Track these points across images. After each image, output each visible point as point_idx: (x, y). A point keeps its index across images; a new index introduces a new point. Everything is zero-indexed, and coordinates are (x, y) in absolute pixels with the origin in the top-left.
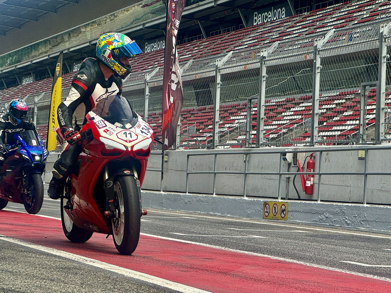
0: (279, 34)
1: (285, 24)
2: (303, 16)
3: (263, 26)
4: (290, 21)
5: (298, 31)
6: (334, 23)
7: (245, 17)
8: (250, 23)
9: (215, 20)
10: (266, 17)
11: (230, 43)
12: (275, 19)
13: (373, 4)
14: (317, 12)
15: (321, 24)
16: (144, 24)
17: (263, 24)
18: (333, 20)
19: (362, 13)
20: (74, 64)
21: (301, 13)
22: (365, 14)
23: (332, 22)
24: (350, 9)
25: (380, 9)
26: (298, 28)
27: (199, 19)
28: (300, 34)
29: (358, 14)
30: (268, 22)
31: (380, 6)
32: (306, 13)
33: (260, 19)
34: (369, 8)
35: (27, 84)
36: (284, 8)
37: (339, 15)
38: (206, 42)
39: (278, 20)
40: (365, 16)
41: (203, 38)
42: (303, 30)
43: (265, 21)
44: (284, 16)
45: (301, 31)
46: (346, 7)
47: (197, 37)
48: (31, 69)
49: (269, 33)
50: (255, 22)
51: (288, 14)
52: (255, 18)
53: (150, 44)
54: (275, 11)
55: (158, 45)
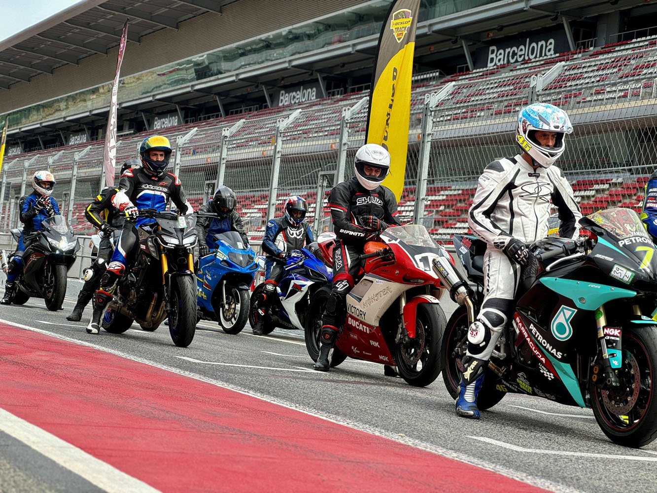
0: (307, 117)
1: (315, 107)
2: (335, 100)
3: (290, 108)
4: (320, 104)
7: (271, 96)
8: (275, 104)
9: (236, 97)
10: (294, 97)
12: (304, 100)
14: (351, 95)
16: (154, 96)
17: (290, 105)
20: (71, 135)
21: (333, 95)
27: (219, 94)
28: (329, 120)
30: (295, 103)
32: (339, 96)
33: (287, 99)
35: (14, 156)
36: (315, 89)
38: (224, 121)
39: (308, 102)
41: (221, 116)
43: (293, 102)
44: (314, 97)
47: (214, 115)
48: (20, 138)
50: (281, 102)
51: (319, 95)
52: (281, 98)
53: (160, 119)
54: (305, 91)
55: (170, 121)
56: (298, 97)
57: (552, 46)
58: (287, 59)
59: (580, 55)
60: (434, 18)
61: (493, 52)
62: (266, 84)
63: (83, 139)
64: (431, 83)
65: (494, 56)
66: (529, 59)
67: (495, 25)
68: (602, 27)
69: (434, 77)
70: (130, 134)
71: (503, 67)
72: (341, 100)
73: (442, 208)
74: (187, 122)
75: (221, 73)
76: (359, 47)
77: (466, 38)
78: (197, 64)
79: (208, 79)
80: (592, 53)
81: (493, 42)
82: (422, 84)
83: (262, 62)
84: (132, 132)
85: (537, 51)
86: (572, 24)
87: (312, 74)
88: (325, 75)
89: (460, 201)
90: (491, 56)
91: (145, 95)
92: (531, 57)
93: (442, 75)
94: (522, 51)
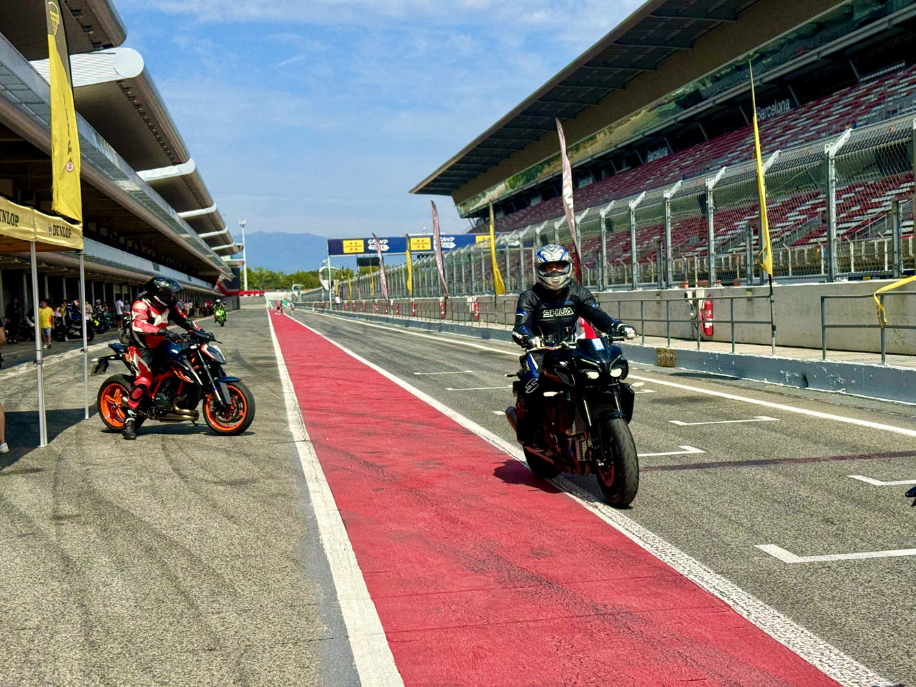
0: (783, 128)
1: (790, 117)
2: (808, 107)
4: (794, 113)
5: (803, 124)
6: (840, 111)
7: (748, 114)
9: (716, 120)
10: (770, 111)
11: (732, 144)
12: (779, 112)
13: (881, 86)
15: (826, 114)
16: (643, 133)
17: (767, 119)
18: (839, 107)
19: (869, 97)
21: (806, 103)
22: (873, 98)
23: (838, 110)
24: (857, 93)
25: (889, 90)
26: (803, 120)
27: (700, 121)
28: (805, 126)
29: (865, 98)
30: (772, 116)
31: (890, 87)
32: (810, 103)
33: (763, 114)
34: (877, 90)
37: (846, 101)
38: (708, 145)
39: (782, 113)
40: (873, 100)
41: (705, 141)
42: (808, 122)
43: (769, 116)
44: (789, 107)
45: (805, 123)
46: (853, 91)
47: (700, 140)
49: (772, 128)
51: (793, 105)
53: (652, 152)
54: (779, 103)
55: (661, 153)
56: (773, 110)
58: (758, 78)
62: (742, 104)
63: (590, 181)
64: (898, 74)
69: (900, 69)
70: (629, 170)
72: (814, 106)
75: (701, 101)
76: (824, 54)
78: (678, 97)
79: (689, 109)
82: (890, 77)
83: (735, 84)
84: (629, 168)
87: (782, 87)
88: (795, 85)
91: (635, 135)
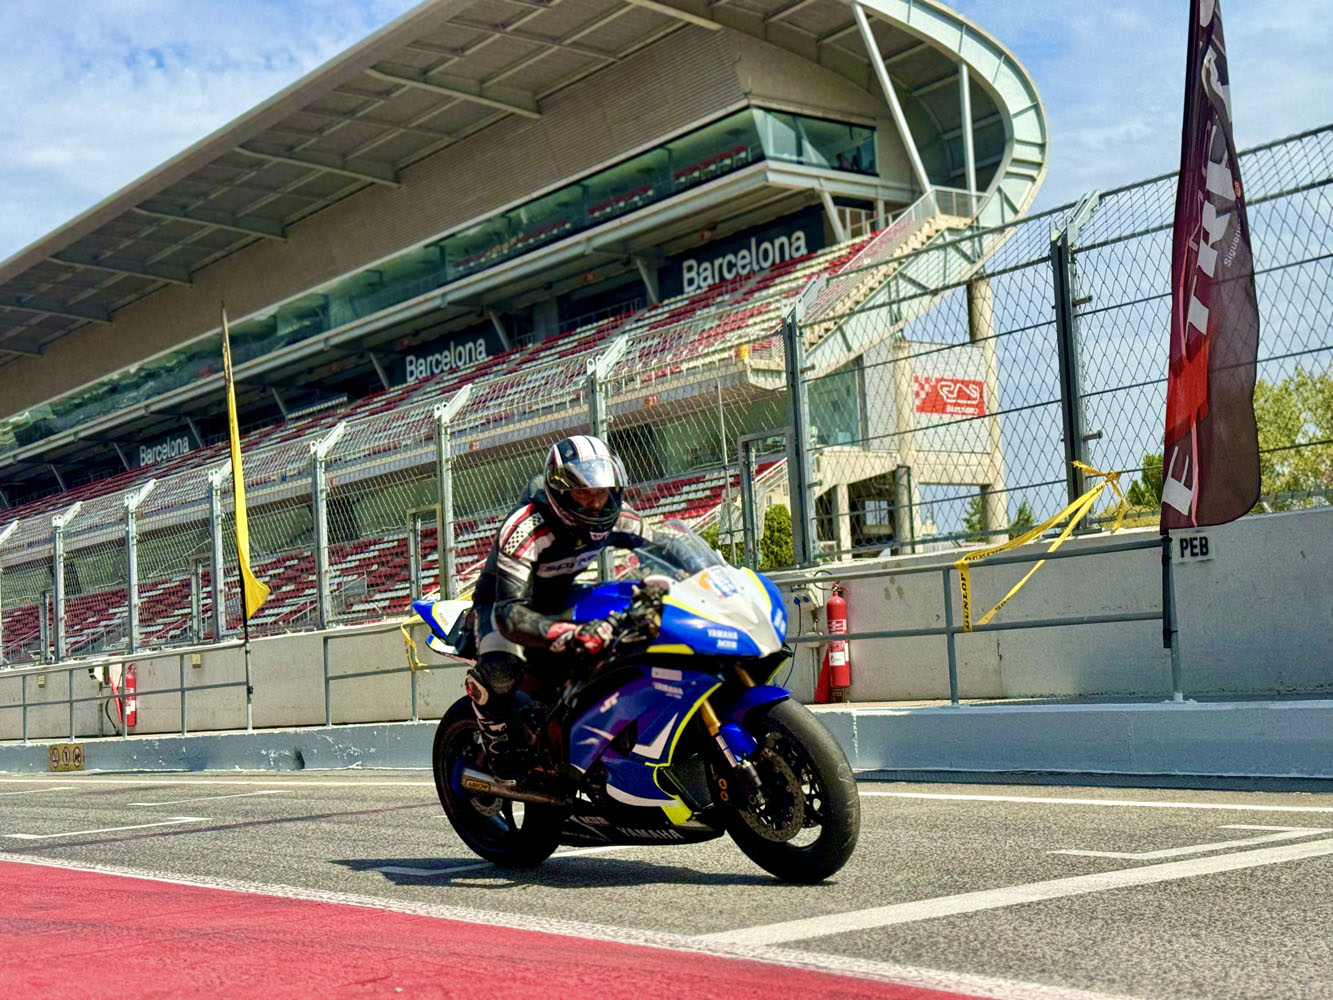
1: (190, 461)
2: (215, 449)
4: (196, 457)
7: (127, 455)
8: (134, 464)
9: (79, 462)
10: (160, 453)
12: (173, 454)
17: (156, 463)
21: (213, 443)
24: (283, 433)
27: (55, 462)
30: (162, 459)
33: (150, 456)
36: (186, 438)
43: (159, 459)
44: (187, 449)
46: (277, 431)
50: (143, 461)
51: (193, 446)
52: (142, 455)
57: (483, 348)
58: (143, 404)
59: (518, 355)
60: (329, 328)
61: (411, 363)
62: (118, 440)
64: (339, 411)
65: (413, 368)
66: (458, 367)
67: (408, 329)
68: (537, 317)
69: (341, 405)
71: (426, 380)
73: (375, 567)
74: (14, 505)
75: (53, 433)
77: (375, 349)
78: (16, 426)
79: (36, 444)
80: (530, 351)
81: (410, 351)
82: (326, 414)
83: (108, 412)
85: (465, 356)
86: (503, 319)
87: (179, 420)
88: (196, 419)
89: (397, 554)
90: (409, 368)
92: (460, 364)
93: (351, 400)
94: (448, 357)
